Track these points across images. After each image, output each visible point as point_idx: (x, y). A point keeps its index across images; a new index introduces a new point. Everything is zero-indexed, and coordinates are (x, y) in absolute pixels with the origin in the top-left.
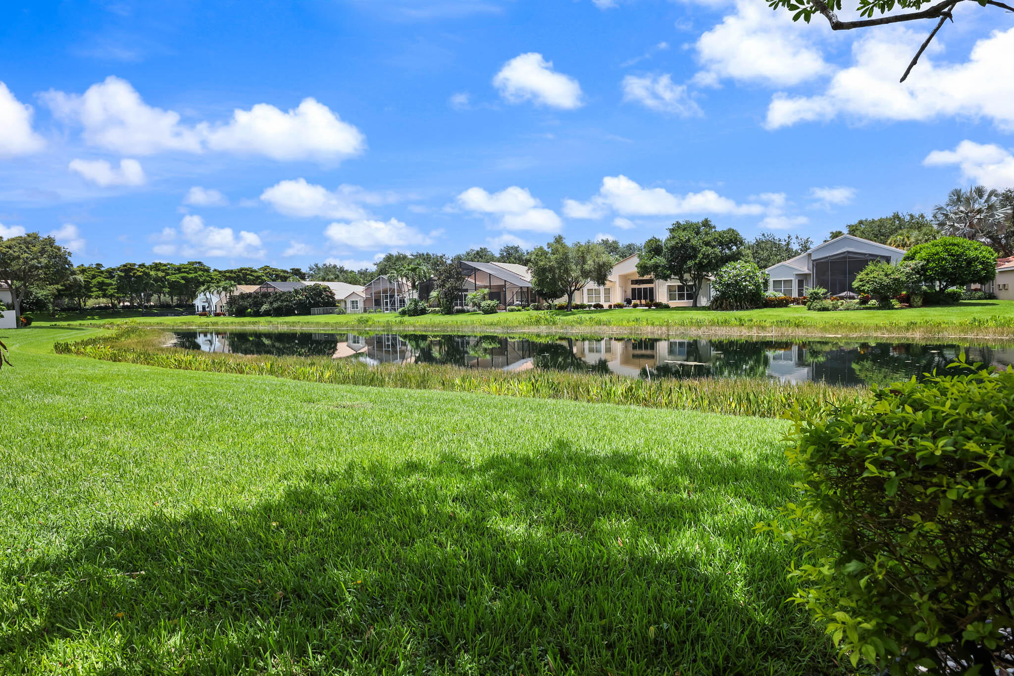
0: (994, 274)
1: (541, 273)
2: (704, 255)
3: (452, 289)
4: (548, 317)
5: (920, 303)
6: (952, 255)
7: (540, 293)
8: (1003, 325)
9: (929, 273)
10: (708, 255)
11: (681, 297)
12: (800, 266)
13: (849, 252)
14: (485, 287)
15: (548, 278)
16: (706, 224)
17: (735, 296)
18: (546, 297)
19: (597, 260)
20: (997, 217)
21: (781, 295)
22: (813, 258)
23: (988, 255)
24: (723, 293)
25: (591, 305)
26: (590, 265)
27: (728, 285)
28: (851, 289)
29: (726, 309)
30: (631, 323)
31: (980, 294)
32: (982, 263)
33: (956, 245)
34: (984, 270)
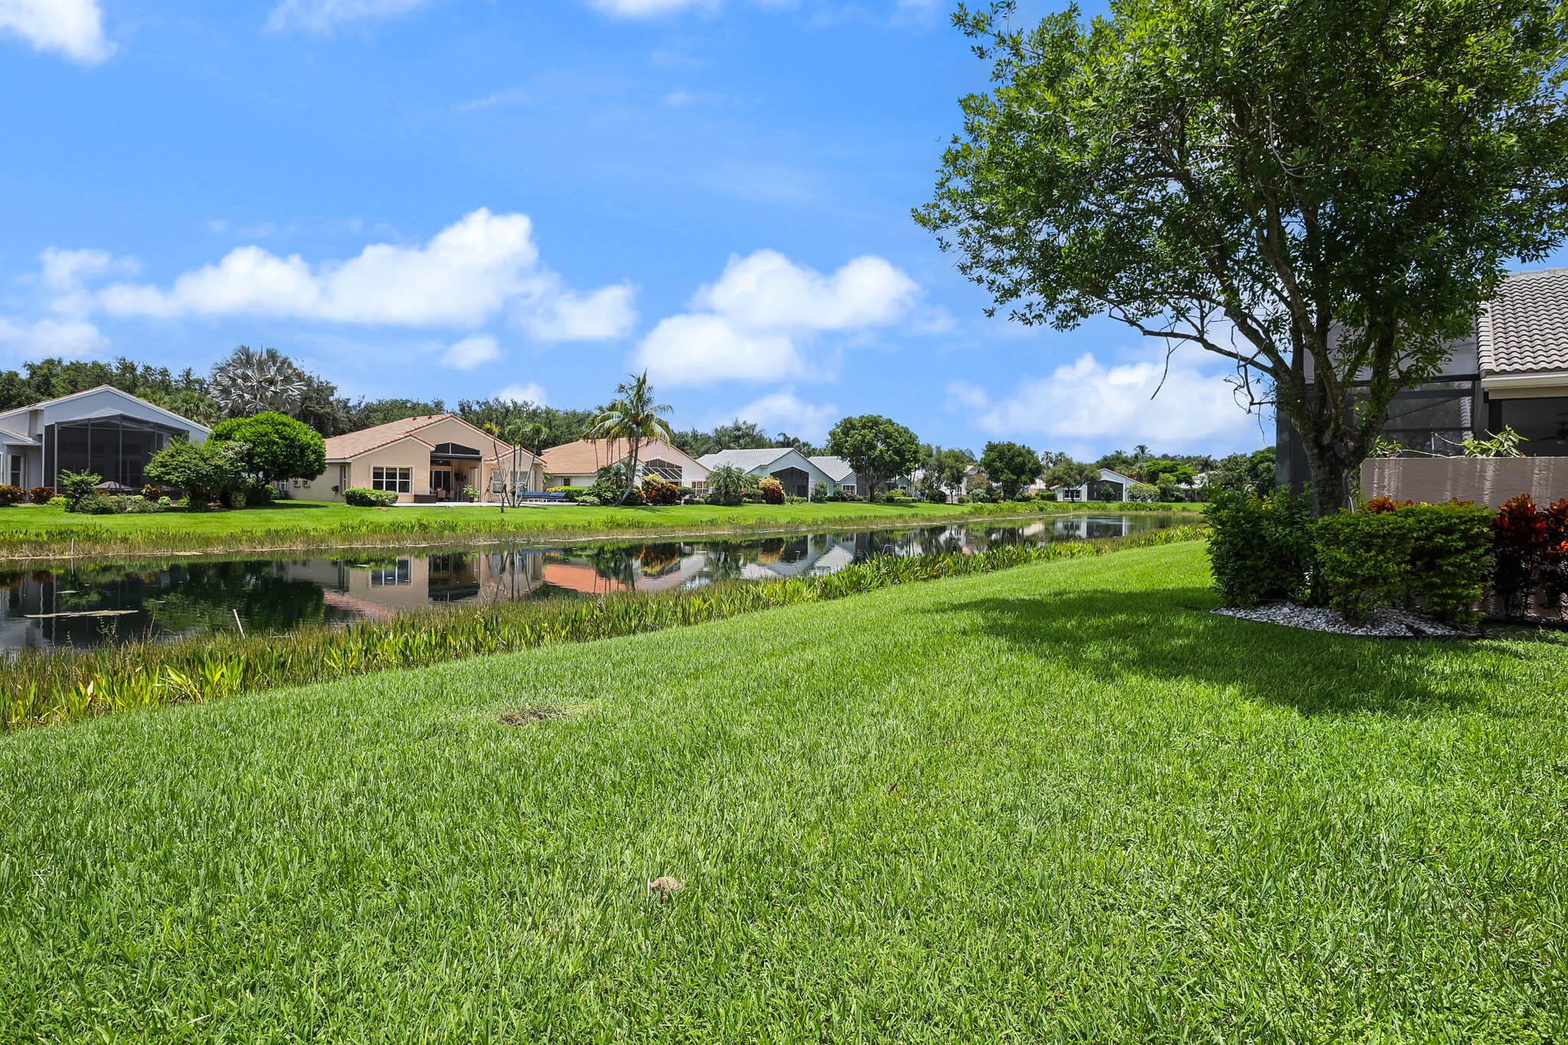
0: (322, 466)
5: (243, 503)
6: (286, 439)
9: (257, 460)
13: (124, 418)
20: (290, 393)
32: (314, 452)
33: (285, 425)
34: (316, 460)
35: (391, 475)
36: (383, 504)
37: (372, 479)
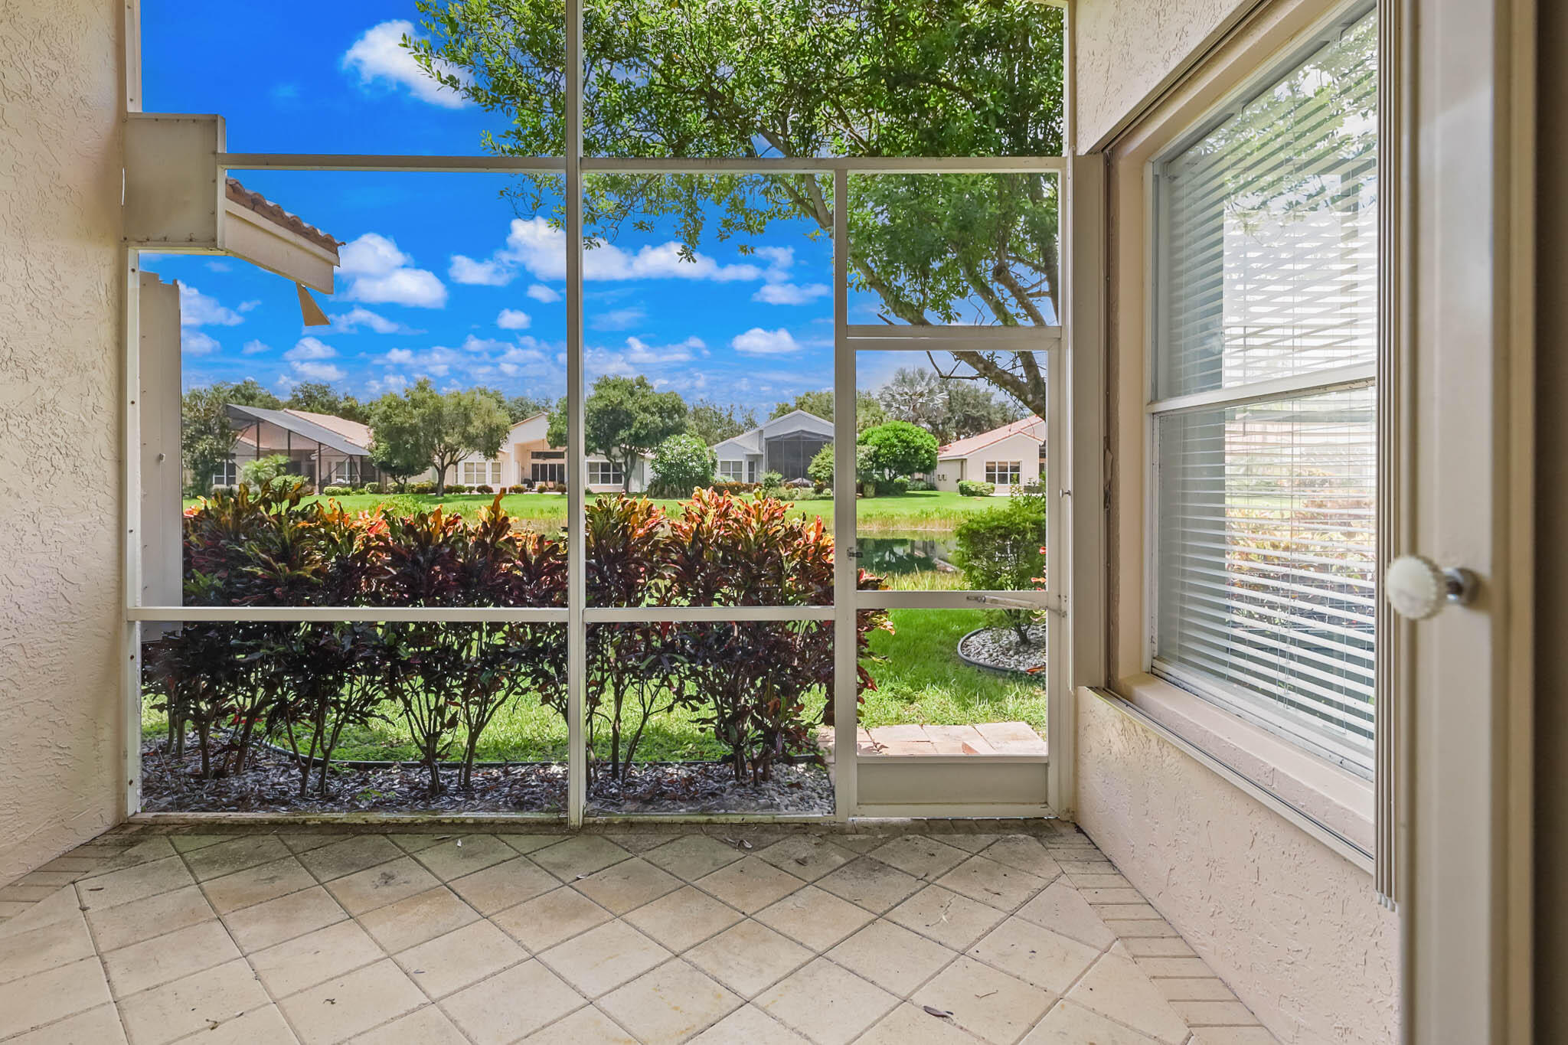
0: (936, 463)
1: (392, 434)
2: (641, 423)
3: (211, 453)
4: (408, 505)
5: (872, 493)
7: (386, 467)
8: (945, 518)
9: (881, 460)
10: (647, 424)
11: (605, 479)
12: (749, 444)
13: (803, 431)
14: (281, 452)
15: (407, 442)
16: (641, 383)
17: (680, 480)
18: (395, 472)
19: (488, 421)
20: (936, 401)
21: (731, 480)
22: (765, 436)
23: (932, 444)
24: (665, 476)
25: (473, 488)
26: (476, 427)
27: (671, 465)
28: (805, 475)
29: (668, 497)
30: (546, 515)
31: (923, 484)
32: (927, 451)
33: (904, 430)
34: (928, 458)
35: (1003, 469)
36: (982, 495)
37: (985, 473)
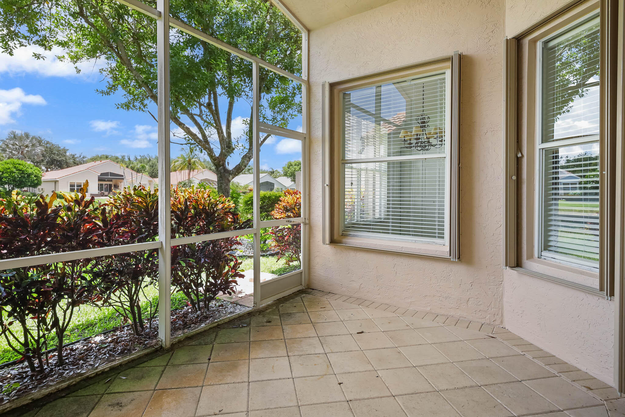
0: (40, 182)
6: (20, 171)
20: (36, 151)
23: (38, 172)
32: (35, 176)
33: (19, 164)
34: (36, 179)
35: (79, 186)
37: (69, 188)
